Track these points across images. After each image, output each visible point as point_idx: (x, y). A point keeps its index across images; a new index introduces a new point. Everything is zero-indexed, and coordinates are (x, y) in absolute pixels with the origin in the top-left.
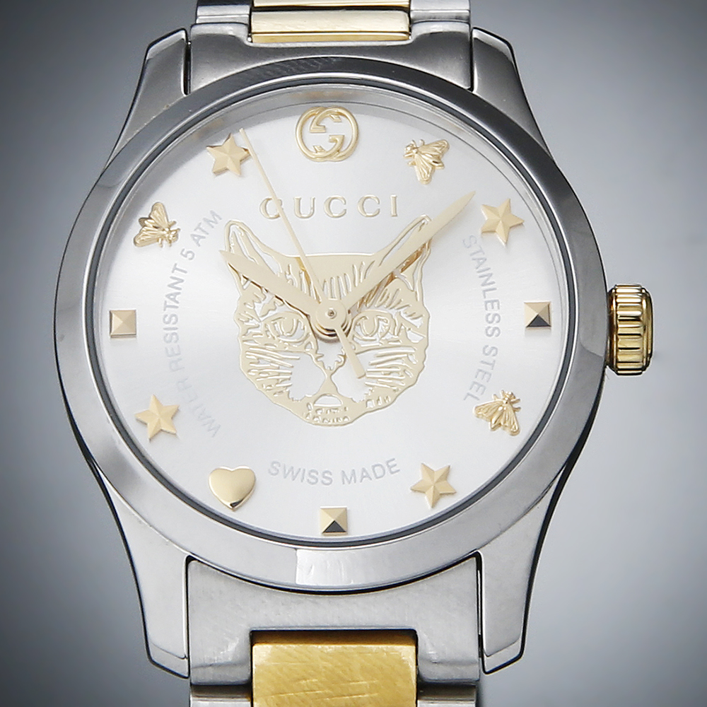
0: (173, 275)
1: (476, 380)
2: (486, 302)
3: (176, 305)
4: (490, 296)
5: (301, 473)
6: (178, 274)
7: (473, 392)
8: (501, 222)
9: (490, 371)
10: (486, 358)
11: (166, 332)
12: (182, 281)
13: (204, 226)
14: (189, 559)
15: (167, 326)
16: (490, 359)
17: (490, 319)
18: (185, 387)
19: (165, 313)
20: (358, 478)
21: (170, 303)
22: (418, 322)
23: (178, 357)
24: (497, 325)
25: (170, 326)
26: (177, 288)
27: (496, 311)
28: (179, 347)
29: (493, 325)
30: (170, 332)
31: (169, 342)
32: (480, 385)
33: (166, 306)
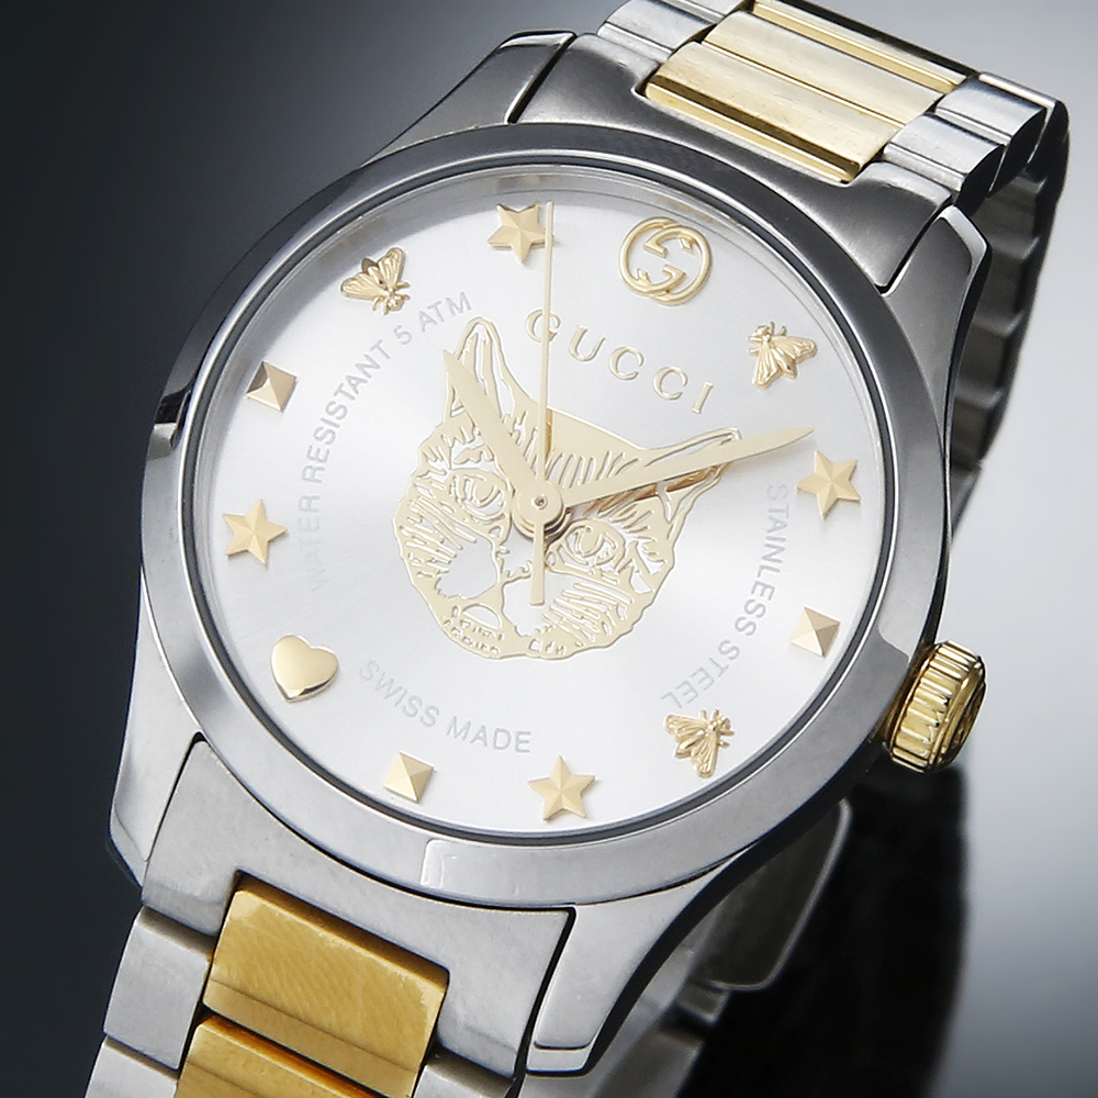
0: (370, 354)
1: (690, 680)
2: (756, 584)
4: (767, 576)
5: (400, 694)
6: (377, 356)
7: (678, 693)
8: (829, 485)
9: (716, 677)
10: (718, 657)
11: (322, 424)
12: (378, 367)
13: (443, 308)
14: (198, 738)
15: (328, 417)
16: (723, 660)
17: (751, 607)
18: (309, 509)
19: (334, 399)
20: (471, 736)
21: (347, 388)
22: (654, 567)
23: (320, 465)
24: (756, 621)
25: (332, 418)
26: (366, 373)
27: (763, 600)
28: (328, 452)
29: (750, 618)
30: (327, 427)
31: (321, 439)
32: (692, 689)
33: (340, 390)
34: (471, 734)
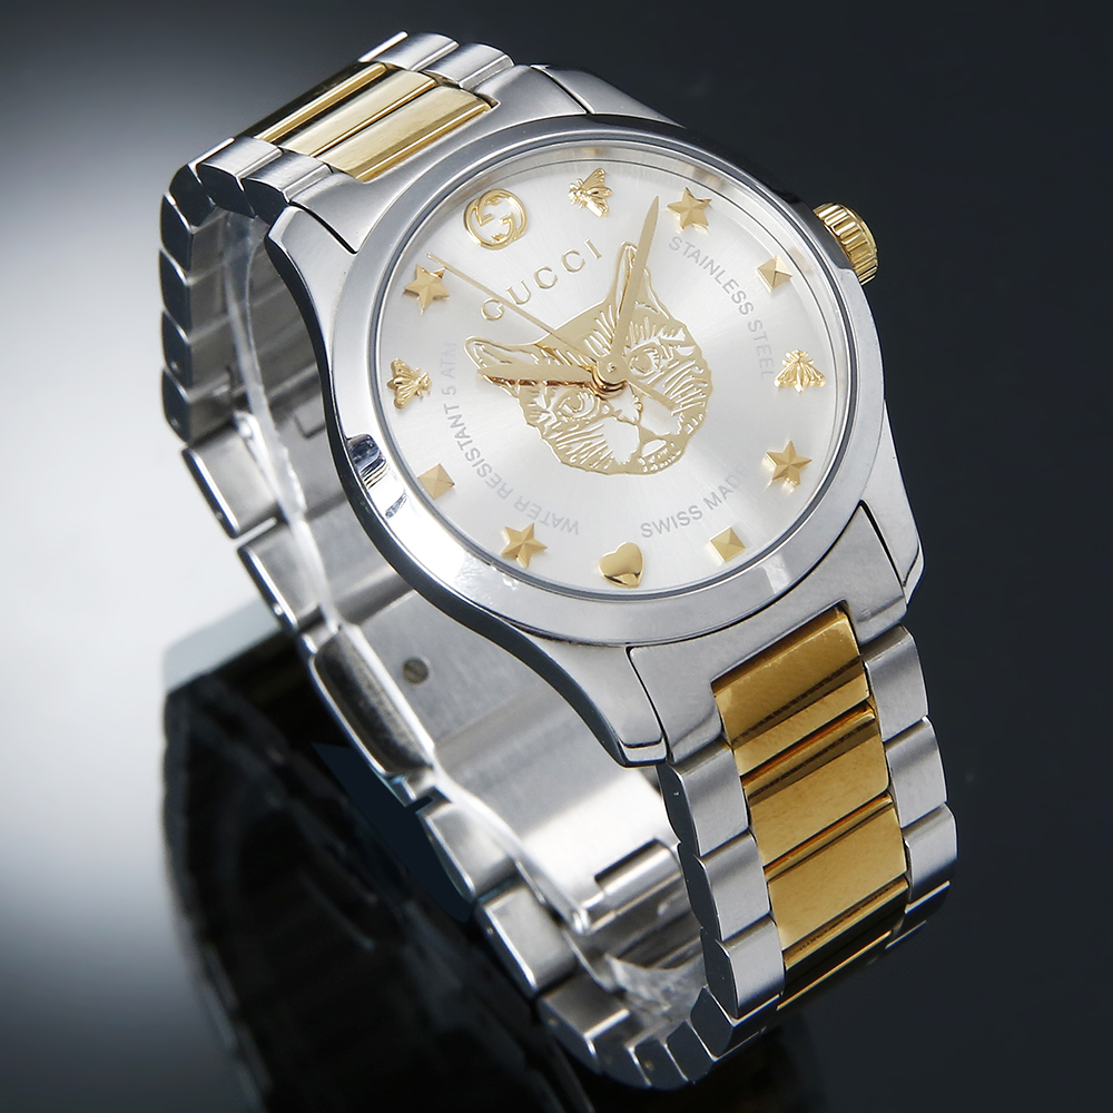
0: (449, 415)
1: (760, 358)
3: (469, 439)
4: (724, 279)
5: (671, 522)
6: (452, 413)
7: (764, 369)
9: (767, 343)
10: (756, 334)
11: (476, 468)
12: (460, 416)
13: (446, 359)
14: (629, 651)
15: (474, 462)
16: (760, 333)
17: (736, 298)
18: (525, 506)
19: (465, 452)
20: (721, 497)
21: (463, 441)
23: (501, 483)
24: (746, 301)
25: (476, 460)
26: (460, 425)
27: (737, 289)
28: (496, 474)
29: (743, 303)
30: (480, 466)
31: (485, 475)
32: (767, 360)
33: (461, 446)
34: (720, 496)
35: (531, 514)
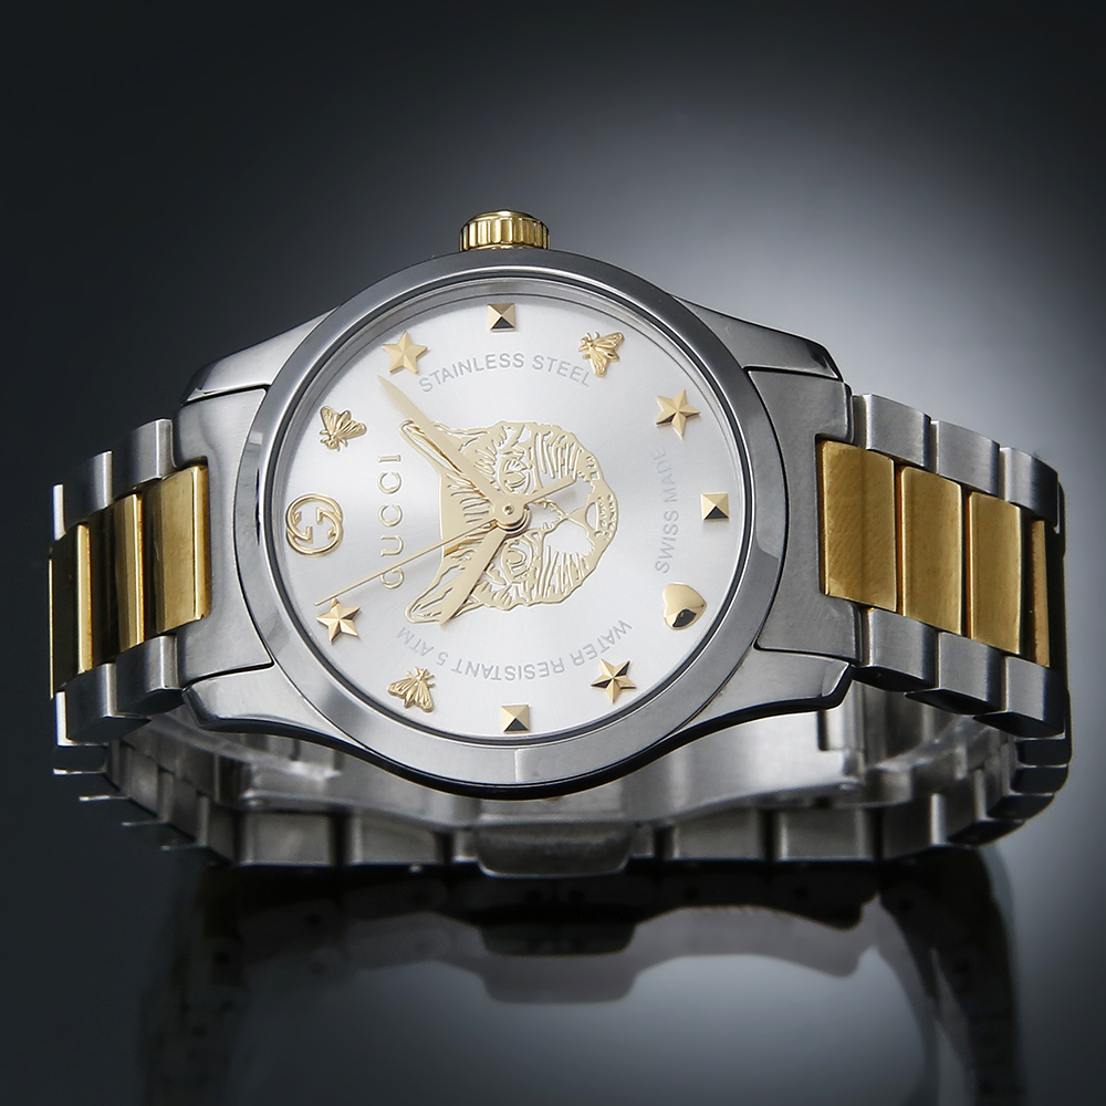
0: (464, 673)
1: (568, 376)
2: (489, 368)
3: (495, 668)
4: (482, 363)
5: (668, 542)
6: (463, 667)
7: (581, 378)
8: (405, 357)
9: (559, 362)
10: (546, 367)
11: (523, 677)
12: (470, 663)
13: (413, 643)
14: (757, 647)
15: (517, 676)
16: (546, 363)
17: (505, 363)
19: (504, 679)
21: (493, 674)
22: (511, 433)
23: (549, 665)
24: (512, 357)
25: (516, 673)
26: (478, 668)
27: (497, 358)
28: (539, 664)
29: (512, 361)
30: (523, 673)
31: (534, 673)
32: (574, 372)
33: (496, 678)
35: (590, 656)
